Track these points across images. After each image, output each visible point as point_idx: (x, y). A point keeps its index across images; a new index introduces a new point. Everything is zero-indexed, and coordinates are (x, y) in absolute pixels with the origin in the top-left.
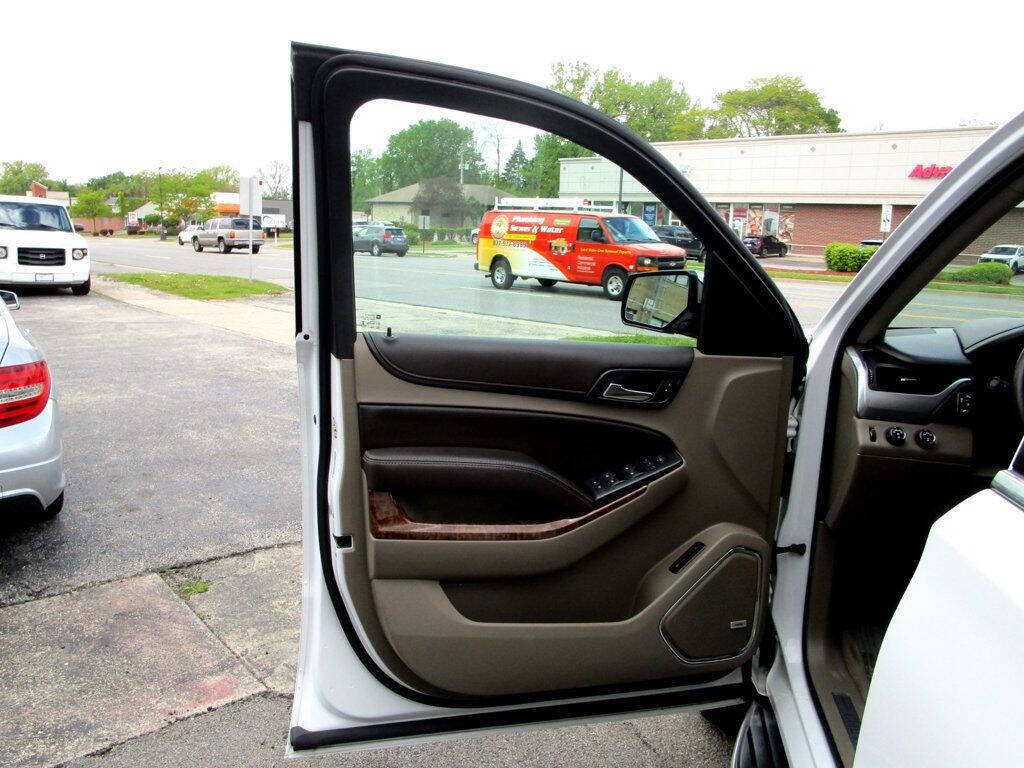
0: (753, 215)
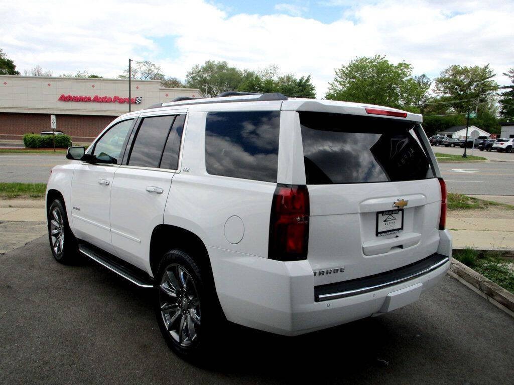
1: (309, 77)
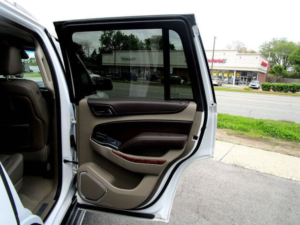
0: (150, 70)
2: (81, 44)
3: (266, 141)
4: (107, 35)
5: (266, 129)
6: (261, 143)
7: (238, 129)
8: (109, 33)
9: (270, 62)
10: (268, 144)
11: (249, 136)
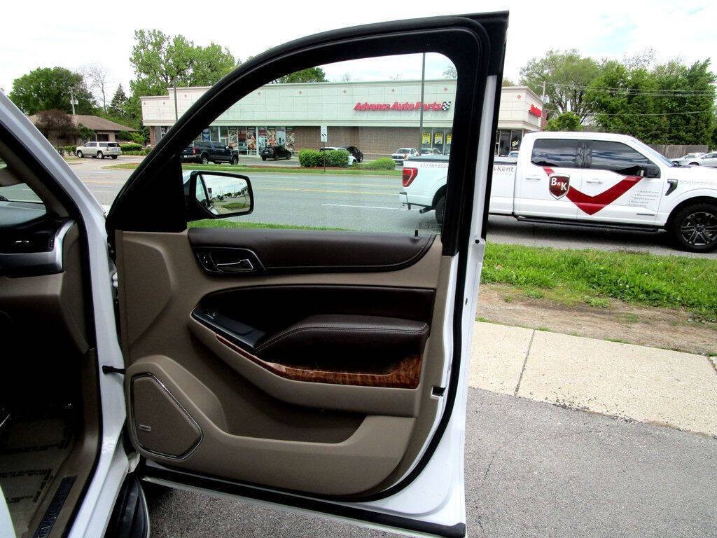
0: (270, 134)
1: (708, 61)
2: (80, 72)
3: (602, 310)
4: (150, 47)
5: (594, 276)
6: (594, 319)
7: (526, 282)
8: (154, 41)
9: (545, 106)
10: (611, 320)
11: (556, 301)
